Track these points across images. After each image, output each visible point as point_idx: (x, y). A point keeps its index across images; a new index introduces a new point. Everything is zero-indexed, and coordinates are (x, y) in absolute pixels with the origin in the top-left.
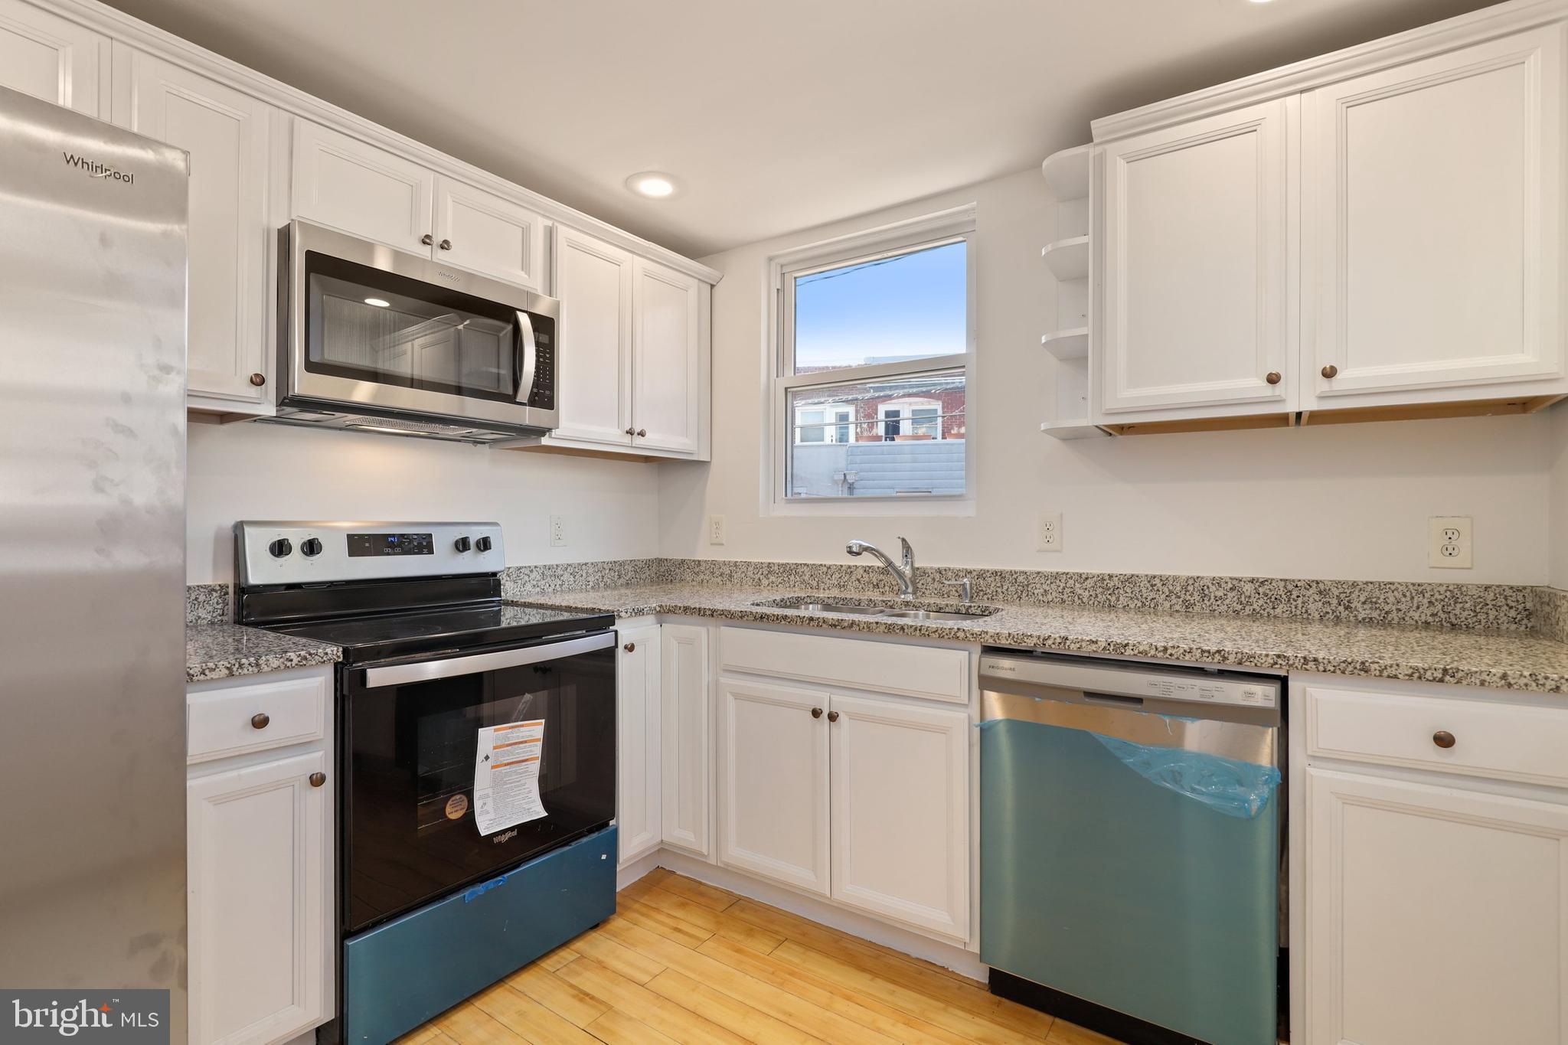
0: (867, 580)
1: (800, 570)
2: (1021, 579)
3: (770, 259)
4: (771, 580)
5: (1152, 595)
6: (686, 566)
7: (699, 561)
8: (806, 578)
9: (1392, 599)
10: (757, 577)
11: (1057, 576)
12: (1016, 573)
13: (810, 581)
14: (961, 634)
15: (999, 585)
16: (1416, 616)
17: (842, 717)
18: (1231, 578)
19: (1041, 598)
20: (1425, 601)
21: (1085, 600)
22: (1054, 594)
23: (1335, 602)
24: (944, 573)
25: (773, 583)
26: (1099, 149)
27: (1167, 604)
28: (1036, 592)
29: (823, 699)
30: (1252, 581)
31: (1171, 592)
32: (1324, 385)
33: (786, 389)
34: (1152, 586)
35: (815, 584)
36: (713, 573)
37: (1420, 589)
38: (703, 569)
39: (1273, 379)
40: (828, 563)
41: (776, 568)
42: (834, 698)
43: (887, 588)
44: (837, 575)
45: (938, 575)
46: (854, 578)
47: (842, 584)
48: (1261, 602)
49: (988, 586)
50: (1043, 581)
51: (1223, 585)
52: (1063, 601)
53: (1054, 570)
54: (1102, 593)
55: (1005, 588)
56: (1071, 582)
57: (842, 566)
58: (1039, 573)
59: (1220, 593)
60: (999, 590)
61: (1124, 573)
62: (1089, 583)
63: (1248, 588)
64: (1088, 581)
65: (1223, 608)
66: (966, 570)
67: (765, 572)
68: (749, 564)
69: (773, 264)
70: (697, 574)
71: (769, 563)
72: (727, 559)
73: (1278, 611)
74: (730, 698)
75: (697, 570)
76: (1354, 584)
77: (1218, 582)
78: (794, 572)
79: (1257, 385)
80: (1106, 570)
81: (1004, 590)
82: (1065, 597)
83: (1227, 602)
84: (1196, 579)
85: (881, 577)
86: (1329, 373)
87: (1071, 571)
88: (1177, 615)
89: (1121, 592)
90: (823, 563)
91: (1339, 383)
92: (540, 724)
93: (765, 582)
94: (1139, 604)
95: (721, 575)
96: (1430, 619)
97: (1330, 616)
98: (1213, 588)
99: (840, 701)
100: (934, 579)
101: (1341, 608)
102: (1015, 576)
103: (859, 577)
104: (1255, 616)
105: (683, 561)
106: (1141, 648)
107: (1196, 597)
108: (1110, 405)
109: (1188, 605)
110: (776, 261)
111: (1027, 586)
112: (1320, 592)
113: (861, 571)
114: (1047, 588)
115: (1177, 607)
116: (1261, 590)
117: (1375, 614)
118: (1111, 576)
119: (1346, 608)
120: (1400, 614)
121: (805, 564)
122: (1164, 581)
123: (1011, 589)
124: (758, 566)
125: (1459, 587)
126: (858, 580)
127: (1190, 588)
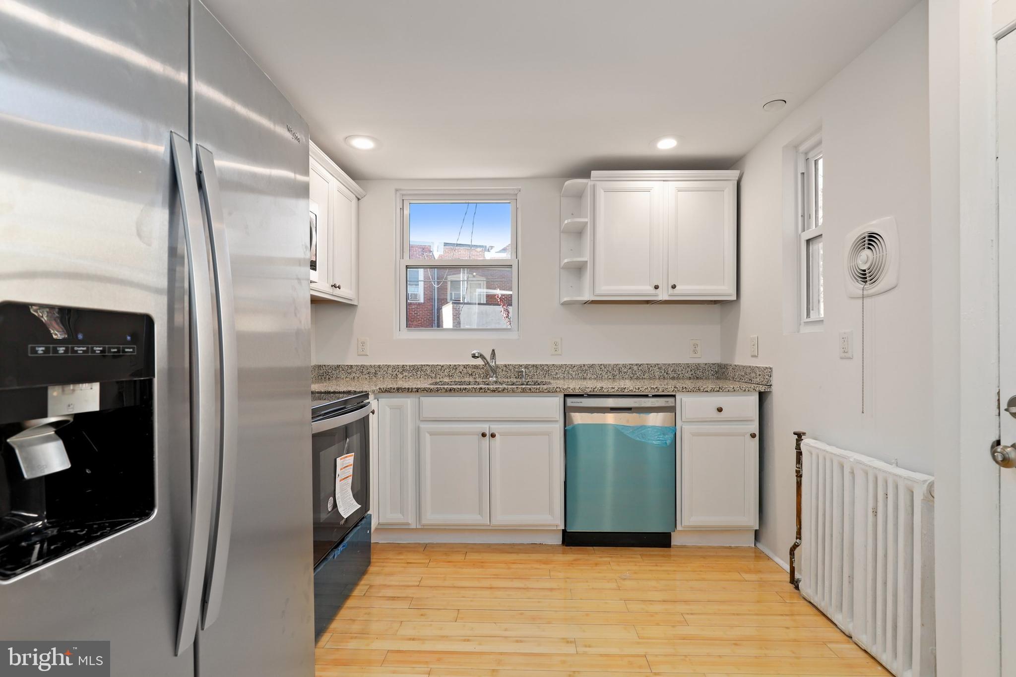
0: (466, 372)
1: (424, 368)
2: (545, 368)
3: (397, 190)
4: (404, 375)
5: (600, 372)
6: (341, 369)
7: (351, 366)
8: (428, 373)
9: (680, 370)
10: (395, 373)
11: (561, 366)
12: (543, 365)
13: (431, 374)
14: (558, 390)
15: (535, 371)
16: (687, 375)
17: (497, 435)
18: (630, 364)
19: (554, 376)
20: (690, 370)
21: (573, 376)
22: (560, 374)
23: (663, 371)
24: (508, 366)
25: (406, 376)
26: (592, 183)
27: (606, 376)
28: (552, 373)
29: (486, 428)
30: (637, 365)
31: (608, 371)
32: (671, 291)
33: (406, 266)
34: (601, 368)
35: (434, 375)
36: (362, 372)
37: (688, 366)
38: (354, 370)
39: (656, 287)
40: (442, 364)
41: (408, 367)
42: (492, 426)
43: (477, 376)
44: (448, 370)
45: (505, 368)
46: (458, 371)
47: (451, 375)
48: (640, 373)
49: (530, 372)
50: (555, 368)
51: (627, 367)
52: (564, 377)
53: (560, 363)
54: (581, 373)
55: (538, 372)
56: (568, 368)
57: (450, 365)
58: (553, 365)
59: (625, 371)
60: (535, 374)
61: (589, 363)
62: (575, 369)
63: (635, 368)
64: (575, 368)
65: (627, 376)
66: (519, 365)
67: (401, 370)
68: (389, 366)
69: (398, 193)
70: (350, 373)
71: (403, 365)
72: (373, 364)
73: (645, 376)
74: (427, 435)
75: (349, 371)
76: (669, 365)
77: (625, 366)
78: (420, 369)
79: (649, 289)
80: (582, 363)
81: (538, 374)
82: (565, 375)
83: (628, 374)
84: (617, 365)
85: (474, 370)
86: (674, 287)
87: (568, 363)
88: (610, 380)
89: (589, 372)
90: (439, 364)
91: (676, 291)
92: (352, 456)
93: (400, 376)
94: (596, 376)
95: (368, 373)
96: (691, 376)
97: (662, 377)
98: (623, 368)
99: (495, 428)
100: (503, 370)
101: (665, 374)
102: (543, 367)
103: (461, 371)
104: (637, 378)
105: (338, 366)
106: (630, 389)
107: (617, 372)
108: (597, 292)
109: (614, 376)
110: (401, 192)
111: (548, 371)
112: (659, 368)
113: (462, 368)
114: (557, 372)
115: (610, 377)
116: (640, 368)
117: (675, 375)
118: (584, 365)
119: (667, 373)
120: (683, 375)
121: (427, 365)
122: (605, 366)
123: (541, 373)
124: (395, 368)
125: (699, 364)
126: (461, 372)
127: (615, 369)
